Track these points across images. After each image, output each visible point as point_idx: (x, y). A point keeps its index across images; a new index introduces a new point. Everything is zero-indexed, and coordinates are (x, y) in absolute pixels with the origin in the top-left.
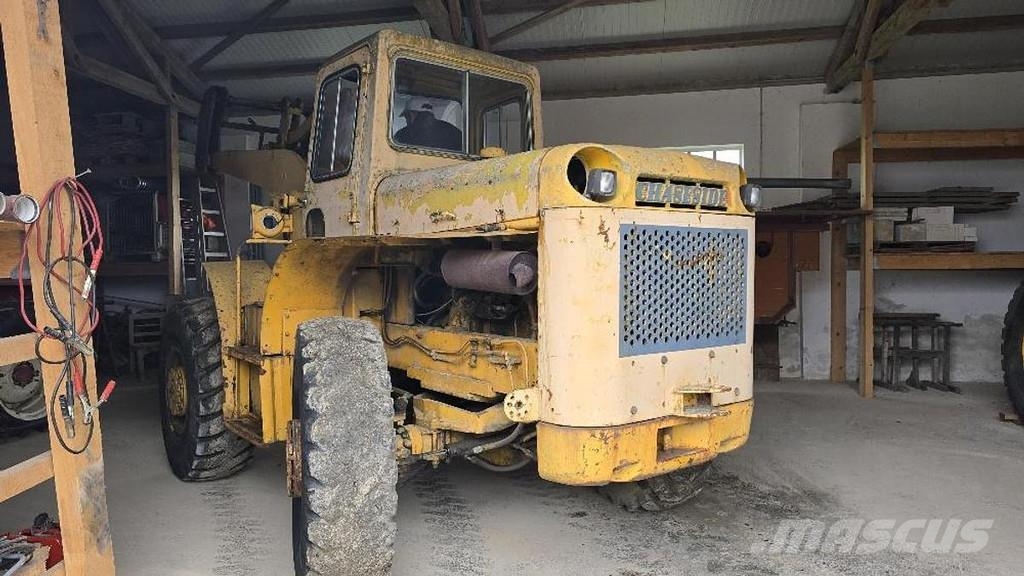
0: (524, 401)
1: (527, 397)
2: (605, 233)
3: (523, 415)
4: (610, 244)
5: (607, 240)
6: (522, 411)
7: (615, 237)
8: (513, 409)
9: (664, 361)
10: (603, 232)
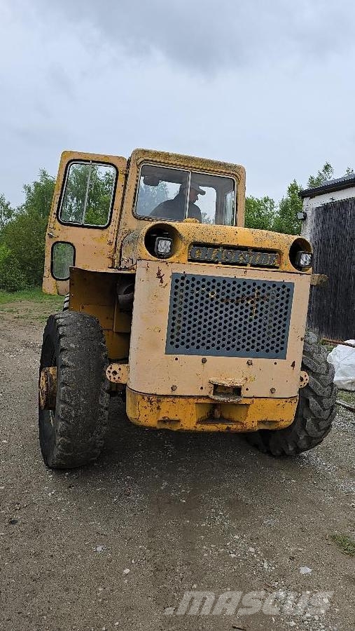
0: (118, 371)
1: (120, 369)
2: (161, 277)
3: (117, 379)
4: (164, 285)
5: (162, 282)
6: (116, 377)
7: (167, 280)
8: (111, 374)
9: (204, 361)
10: (159, 276)
